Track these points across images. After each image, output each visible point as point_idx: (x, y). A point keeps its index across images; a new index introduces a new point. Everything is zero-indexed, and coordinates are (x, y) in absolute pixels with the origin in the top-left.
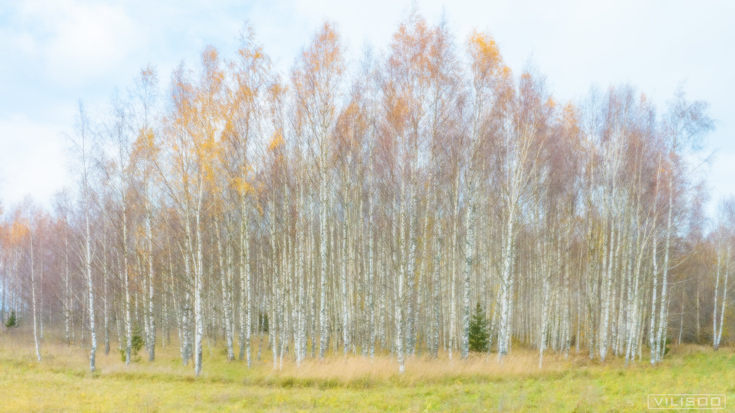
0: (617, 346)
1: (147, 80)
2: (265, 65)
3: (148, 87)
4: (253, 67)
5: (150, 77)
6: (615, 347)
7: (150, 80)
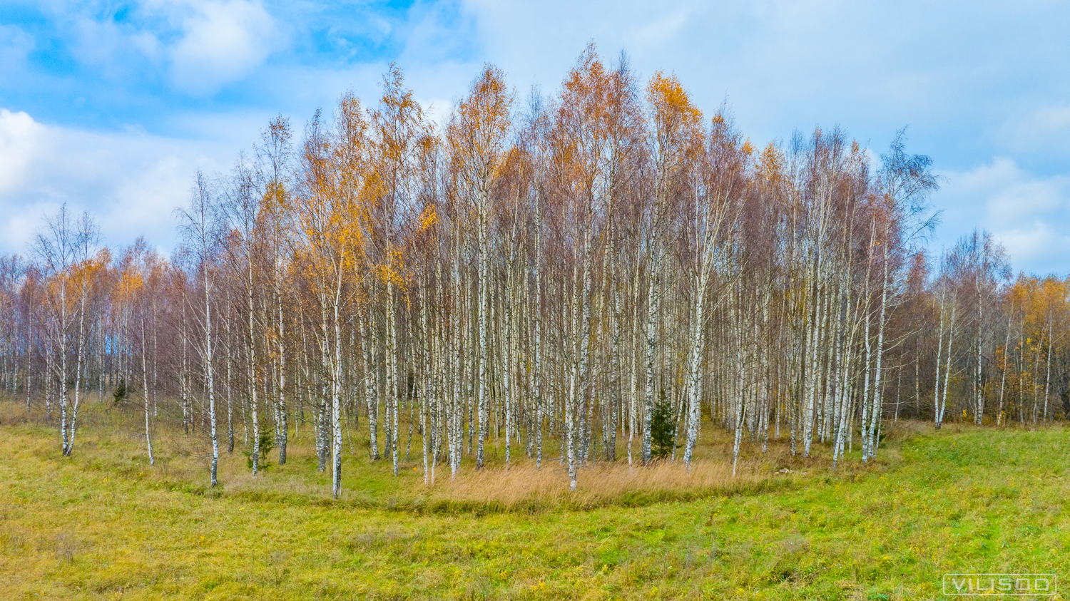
0: (823, 432)
1: (277, 136)
2: (414, 115)
3: (279, 143)
4: (401, 117)
5: (281, 132)
6: (821, 433)
7: (281, 135)
